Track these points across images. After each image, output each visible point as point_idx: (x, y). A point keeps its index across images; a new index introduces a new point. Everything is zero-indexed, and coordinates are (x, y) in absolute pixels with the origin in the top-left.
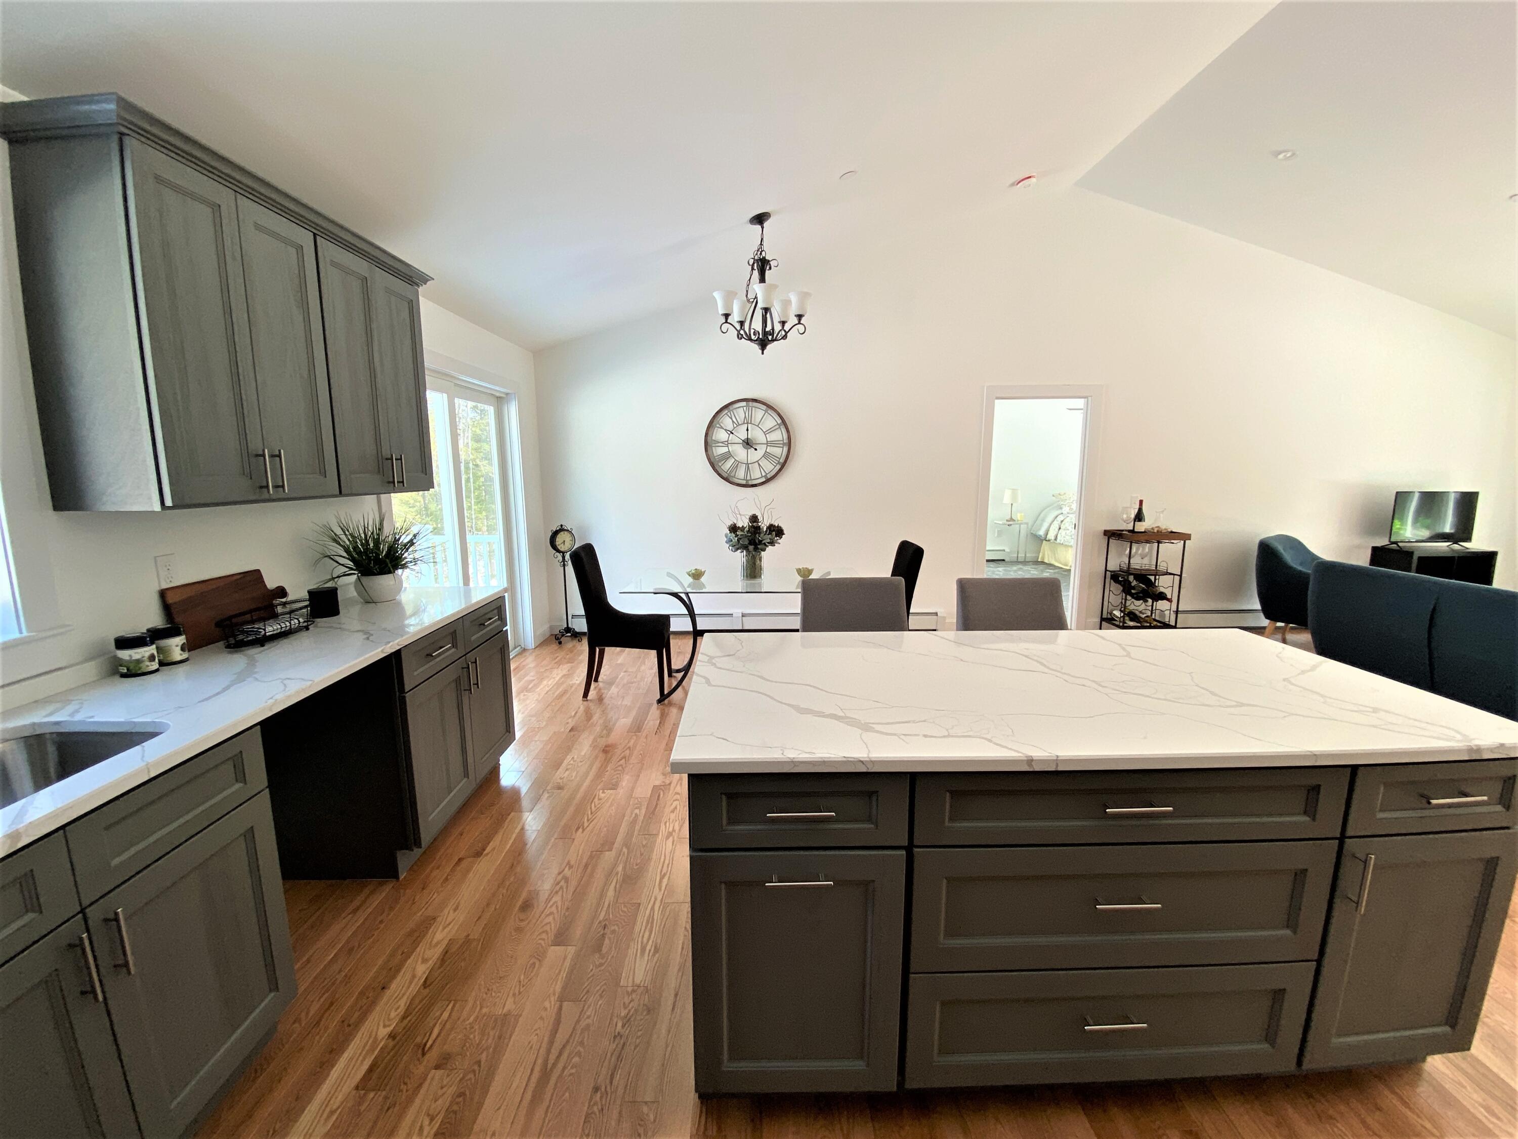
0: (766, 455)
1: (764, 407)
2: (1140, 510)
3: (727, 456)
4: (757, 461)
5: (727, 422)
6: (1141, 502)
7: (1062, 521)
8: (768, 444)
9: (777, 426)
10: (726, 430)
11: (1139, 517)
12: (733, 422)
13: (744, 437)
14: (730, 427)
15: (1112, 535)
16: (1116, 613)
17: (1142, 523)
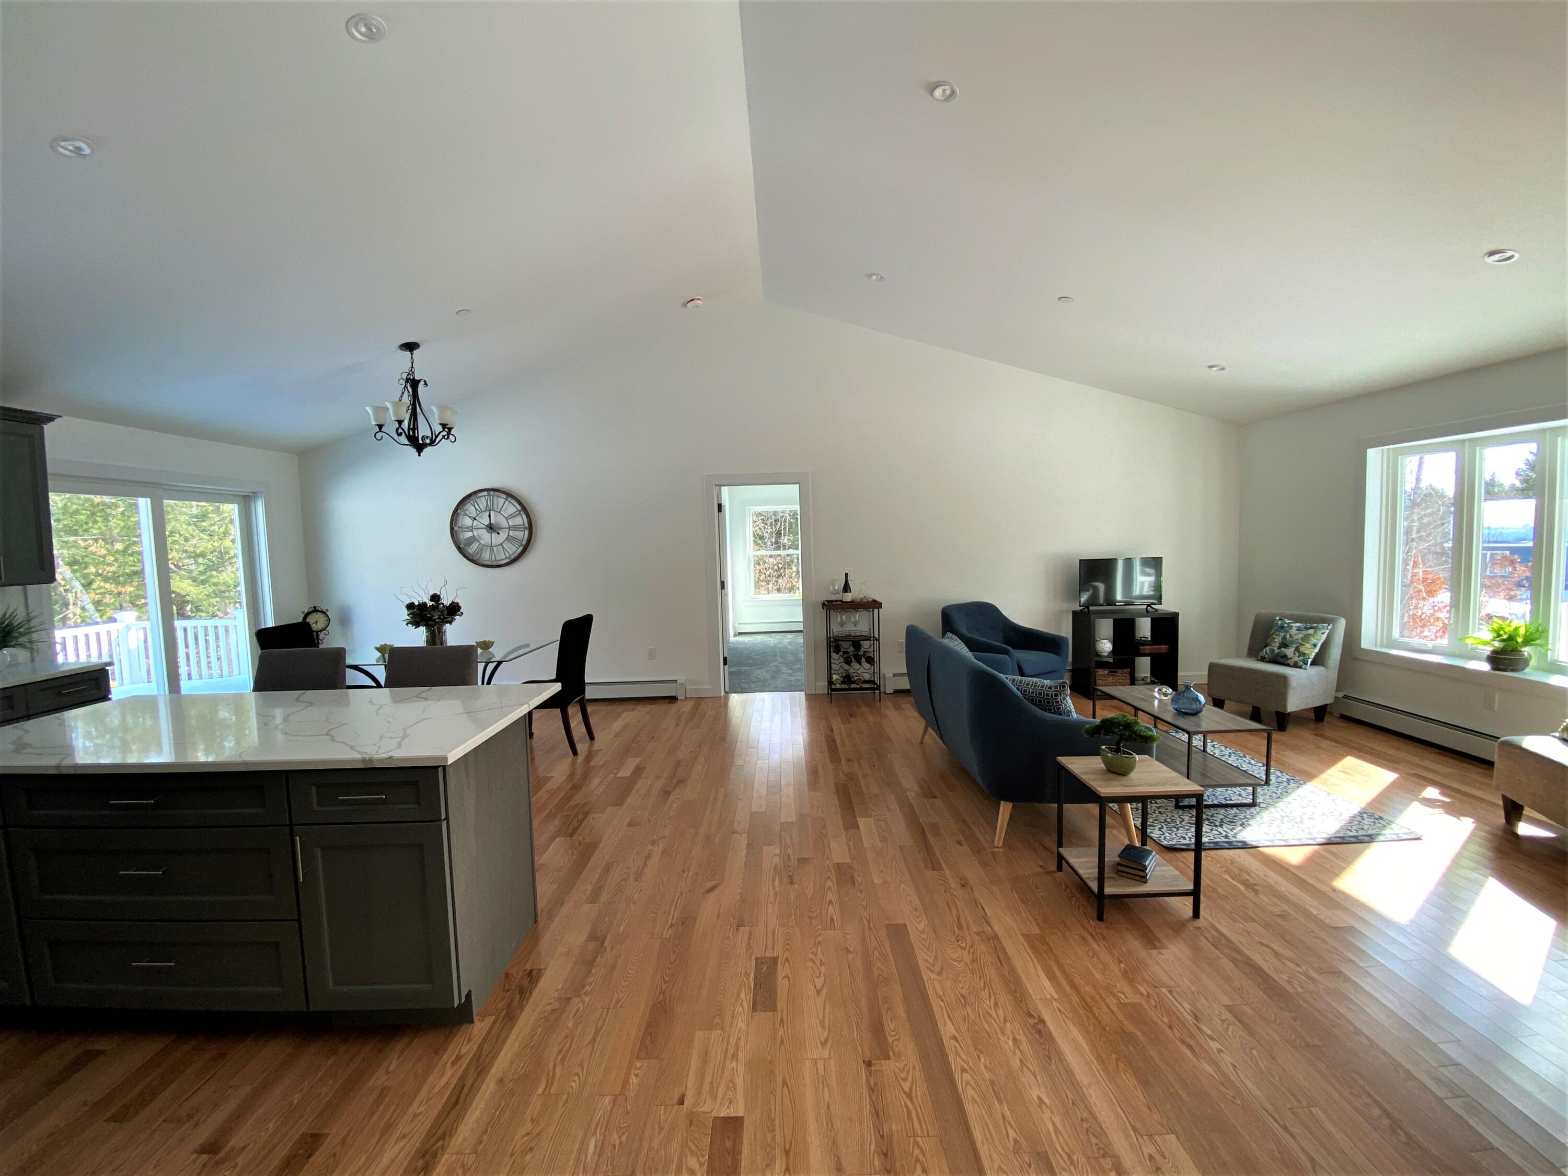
0: (509, 538)
1: (504, 496)
2: (847, 582)
3: (473, 539)
4: (501, 544)
5: (471, 509)
6: (846, 574)
8: (509, 528)
9: (518, 512)
10: (470, 517)
11: (847, 588)
12: (476, 509)
13: (487, 522)
14: (474, 515)
15: (830, 606)
16: (835, 677)
17: (849, 594)
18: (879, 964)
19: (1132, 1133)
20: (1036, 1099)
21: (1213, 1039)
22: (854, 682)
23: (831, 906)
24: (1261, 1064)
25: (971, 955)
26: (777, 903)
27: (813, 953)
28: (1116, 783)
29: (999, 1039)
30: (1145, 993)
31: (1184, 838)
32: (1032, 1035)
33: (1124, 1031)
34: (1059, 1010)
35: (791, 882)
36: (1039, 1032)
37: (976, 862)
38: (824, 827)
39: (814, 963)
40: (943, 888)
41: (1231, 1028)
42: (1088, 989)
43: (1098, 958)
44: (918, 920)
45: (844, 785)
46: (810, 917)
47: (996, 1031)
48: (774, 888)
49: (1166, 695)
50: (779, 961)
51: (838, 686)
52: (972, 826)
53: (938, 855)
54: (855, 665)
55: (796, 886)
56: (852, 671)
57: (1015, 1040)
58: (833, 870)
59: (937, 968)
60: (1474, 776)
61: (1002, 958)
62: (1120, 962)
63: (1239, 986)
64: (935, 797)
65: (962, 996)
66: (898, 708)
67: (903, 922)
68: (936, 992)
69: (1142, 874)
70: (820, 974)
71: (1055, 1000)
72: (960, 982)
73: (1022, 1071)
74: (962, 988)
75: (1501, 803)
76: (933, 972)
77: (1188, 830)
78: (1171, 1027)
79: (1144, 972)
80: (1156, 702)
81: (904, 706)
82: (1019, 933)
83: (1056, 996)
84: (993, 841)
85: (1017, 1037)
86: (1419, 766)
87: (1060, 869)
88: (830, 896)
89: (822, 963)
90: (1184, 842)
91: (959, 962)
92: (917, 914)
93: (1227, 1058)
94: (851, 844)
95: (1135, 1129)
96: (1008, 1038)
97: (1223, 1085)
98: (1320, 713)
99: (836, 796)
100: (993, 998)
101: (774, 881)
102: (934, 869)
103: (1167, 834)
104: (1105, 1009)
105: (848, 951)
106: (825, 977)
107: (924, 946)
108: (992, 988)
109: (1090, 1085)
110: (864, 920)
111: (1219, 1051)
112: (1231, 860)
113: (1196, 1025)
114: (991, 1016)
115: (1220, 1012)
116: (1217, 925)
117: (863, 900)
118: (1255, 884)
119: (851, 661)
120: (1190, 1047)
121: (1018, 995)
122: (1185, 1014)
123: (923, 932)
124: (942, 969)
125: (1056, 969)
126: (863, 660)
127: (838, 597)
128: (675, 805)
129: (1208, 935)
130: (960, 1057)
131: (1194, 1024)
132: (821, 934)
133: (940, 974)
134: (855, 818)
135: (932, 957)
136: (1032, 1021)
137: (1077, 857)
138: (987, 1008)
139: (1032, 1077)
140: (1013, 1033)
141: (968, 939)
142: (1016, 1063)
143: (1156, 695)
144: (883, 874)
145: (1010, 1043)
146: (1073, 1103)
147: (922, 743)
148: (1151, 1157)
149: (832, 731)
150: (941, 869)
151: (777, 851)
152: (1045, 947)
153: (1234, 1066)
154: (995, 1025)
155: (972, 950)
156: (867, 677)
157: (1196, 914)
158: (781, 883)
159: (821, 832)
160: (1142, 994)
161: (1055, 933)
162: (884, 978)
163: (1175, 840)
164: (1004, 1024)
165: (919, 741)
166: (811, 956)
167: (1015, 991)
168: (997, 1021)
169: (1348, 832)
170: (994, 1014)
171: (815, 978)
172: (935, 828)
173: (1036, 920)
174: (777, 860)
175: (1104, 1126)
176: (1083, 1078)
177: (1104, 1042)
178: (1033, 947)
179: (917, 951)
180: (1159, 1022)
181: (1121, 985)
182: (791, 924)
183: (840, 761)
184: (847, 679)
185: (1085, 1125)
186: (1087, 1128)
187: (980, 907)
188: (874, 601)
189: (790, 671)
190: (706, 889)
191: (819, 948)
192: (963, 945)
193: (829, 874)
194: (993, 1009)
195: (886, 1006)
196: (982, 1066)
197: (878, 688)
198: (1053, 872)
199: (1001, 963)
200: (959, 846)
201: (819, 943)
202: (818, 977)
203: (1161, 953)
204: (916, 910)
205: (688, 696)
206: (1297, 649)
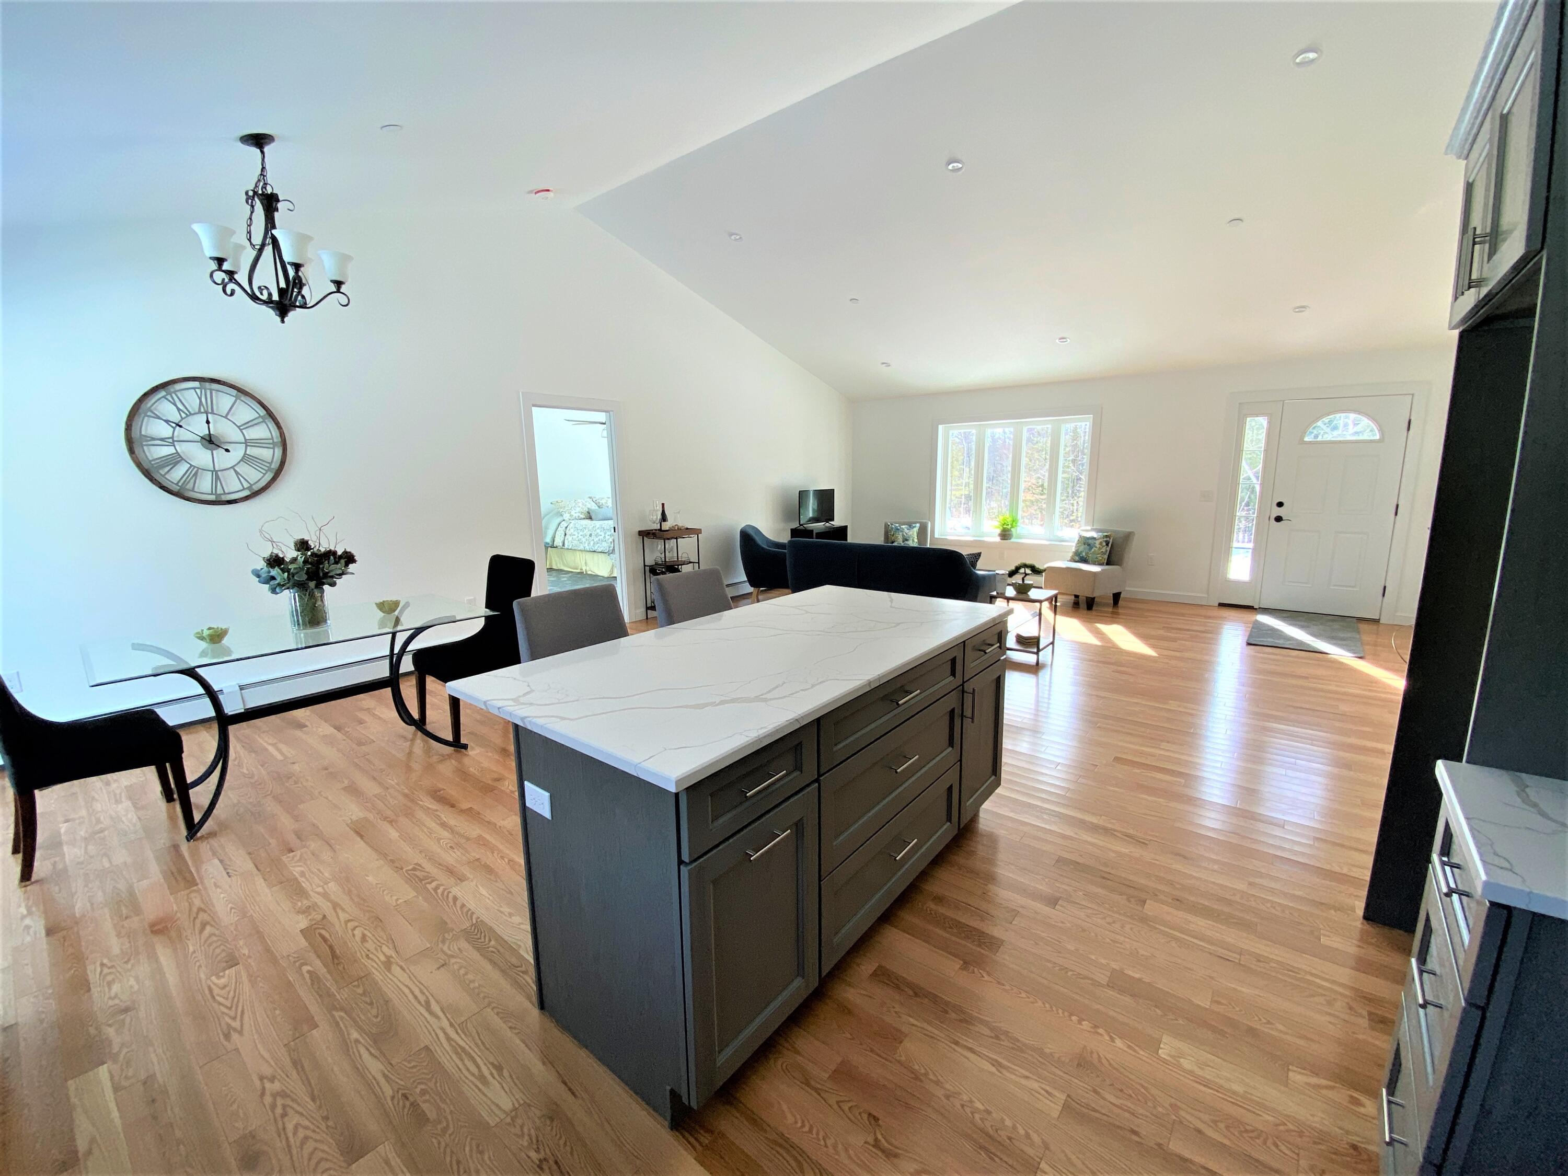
0: (246, 459)
1: (234, 392)
2: (664, 512)
3: (175, 460)
4: (232, 467)
5: (166, 409)
6: (663, 505)
7: (566, 528)
8: (247, 443)
9: (261, 420)
10: (167, 421)
11: (664, 518)
12: (179, 409)
13: (203, 432)
14: (176, 417)
17: (666, 522)
206: (913, 541)
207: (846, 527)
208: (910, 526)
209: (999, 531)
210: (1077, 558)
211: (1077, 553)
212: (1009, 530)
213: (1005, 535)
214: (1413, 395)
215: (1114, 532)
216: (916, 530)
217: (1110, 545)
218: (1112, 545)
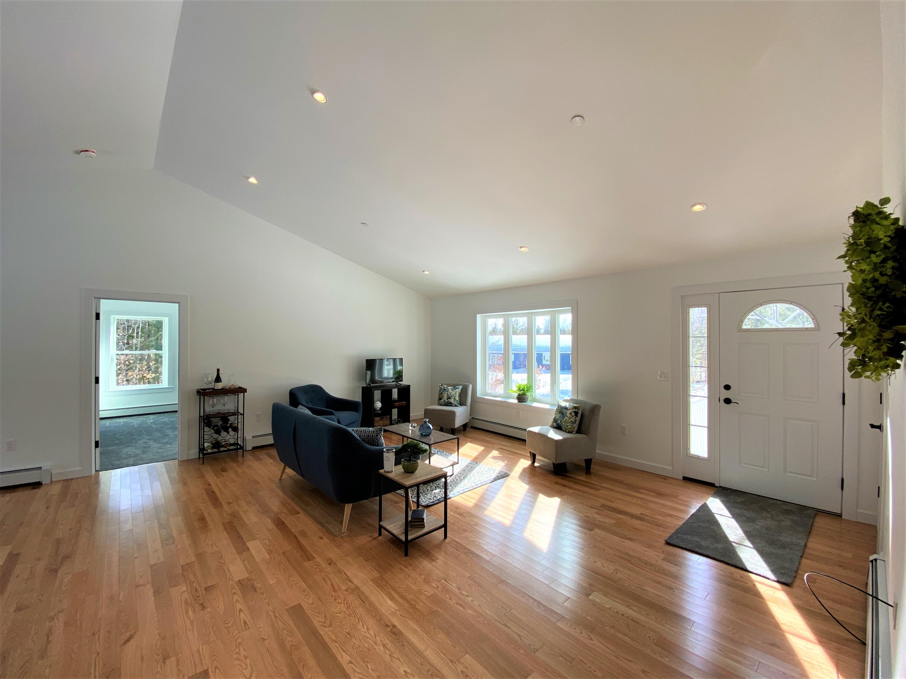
2: (218, 375)
6: (218, 370)
11: (218, 379)
15: (203, 393)
16: (206, 444)
17: (220, 384)
18: (289, 638)
19: (451, 664)
20: (403, 673)
21: (468, 596)
22: (223, 446)
23: (242, 613)
24: (488, 599)
25: (346, 605)
26: (195, 629)
27: (237, 653)
28: (411, 478)
29: (375, 649)
30: (435, 586)
31: (431, 499)
32: (391, 637)
33: (433, 612)
34: (401, 615)
35: (203, 607)
36: (395, 633)
37: (334, 546)
38: (221, 558)
39: (240, 660)
40: (318, 570)
41: (473, 586)
42: (411, 596)
43: (411, 577)
44: (307, 597)
45: (230, 523)
46: (226, 628)
47: (372, 645)
48: (189, 618)
49: (414, 427)
50: (210, 671)
51: (210, 451)
52: (326, 524)
53: (310, 550)
54: (224, 434)
55: (209, 609)
56: (220, 439)
57: (384, 646)
58: (235, 586)
59: (328, 623)
60: (517, 445)
61: (363, 599)
62: (421, 575)
63: (470, 565)
64: (298, 513)
65: (347, 633)
66: (259, 459)
67: (297, 603)
68: (332, 639)
69: (422, 523)
70: (246, 665)
71: (397, 610)
72: (344, 626)
73: (392, 661)
74: (346, 628)
75: (529, 455)
76: (326, 627)
77: (431, 494)
78: (451, 599)
79: (432, 575)
80: (410, 431)
81: (261, 457)
82: (369, 580)
83: (397, 608)
84: (341, 530)
85: (384, 642)
86: (500, 444)
87: (380, 534)
88: (239, 606)
89: (246, 657)
90: (431, 501)
91: (340, 613)
92: (306, 593)
93: (476, 603)
94: (246, 563)
95: (451, 661)
96: (380, 646)
97: (478, 617)
98: (465, 426)
99: (225, 532)
100: (365, 627)
101: (187, 612)
102: (309, 560)
103: (423, 499)
104: (421, 604)
105: (264, 639)
106: (251, 666)
107: (316, 612)
108: (363, 620)
109: (426, 649)
110: (269, 611)
111: (472, 601)
112: (451, 504)
113: (460, 593)
114: (367, 637)
115: (467, 582)
116: (455, 539)
117: (265, 599)
118: (463, 513)
119: (221, 432)
120: (461, 605)
121: (378, 617)
122: (453, 588)
123: (313, 603)
124: (331, 623)
125: (393, 593)
126: (230, 429)
127: (211, 386)
128: (66, 580)
129: (452, 545)
130: (357, 672)
131: (459, 592)
132: (239, 637)
133: (330, 626)
134: (244, 544)
135: (323, 617)
136: (389, 629)
137: (391, 524)
138: (363, 633)
139: (398, 661)
140: (381, 641)
141: (342, 596)
142: (387, 658)
143: (410, 428)
144: (275, 576)
145: (382, 648)
146: (422, 664)
147: (280, 480)
148: (462, 672)
149: (210, 485)
150: (314, 558)
151: (184, 588)
152: (384, 583)
153: (479, 605)
154: (371, 641)
155: (346, 602)
156: (232, 441)
157: (446, 536)
158: (194, 612)
159: (219, 562)
160: (435, 588)
161: (387, 572)
162: (295, 646)
163: (427, 501)
164: (375, 638)
165: (279, 479)
166: (235, 656)
167: (376, 616)
168: (371, 639)
169: (487, 478)
170: (368, 636)
171: (244, 671)
172: (303, 533)
173: (376, 569)
174: (186, 595)
175: (438, 668)
176: (421, 647)
177: (426, 622)
178: (379, 586)
179: (311, 618)
180: (446, 599)
181: (425, 587)
182: (212, 640)
183: (222, 506)
184: (217, 445)
185: (430, 673)
186: (432, 675)
187: (343, 573)
188: (240, 388)
189: (159, 445)
190: (123, 641)
191: (241, 648)
192: (340, 601)
193: (234, 590)
194: (367, 633)
195: (302, 664)
196: (370, 670)
197: (242, 448)
198: (378, 537)
199: (364, 602)
200: (321, 540)
201: (240, 643)
202: (245, 669)
203: (437, 562)
204: (304, 591)
205: (54, 480)
206: (454, 399)
207: (409, 386)
208: (455, 387)
209: (516, 395)
210: (555, 425)
211: (555, 420)
212: (524, 394)
213: (521, 398)
214: (843, 284)
215: (585, 403)
216: (458, 391)
217: (579, 415)
218: (582, 415)
